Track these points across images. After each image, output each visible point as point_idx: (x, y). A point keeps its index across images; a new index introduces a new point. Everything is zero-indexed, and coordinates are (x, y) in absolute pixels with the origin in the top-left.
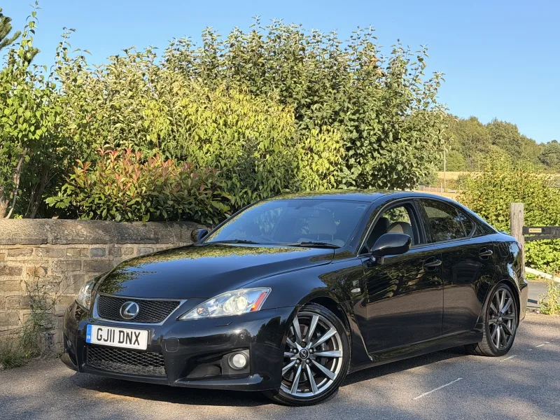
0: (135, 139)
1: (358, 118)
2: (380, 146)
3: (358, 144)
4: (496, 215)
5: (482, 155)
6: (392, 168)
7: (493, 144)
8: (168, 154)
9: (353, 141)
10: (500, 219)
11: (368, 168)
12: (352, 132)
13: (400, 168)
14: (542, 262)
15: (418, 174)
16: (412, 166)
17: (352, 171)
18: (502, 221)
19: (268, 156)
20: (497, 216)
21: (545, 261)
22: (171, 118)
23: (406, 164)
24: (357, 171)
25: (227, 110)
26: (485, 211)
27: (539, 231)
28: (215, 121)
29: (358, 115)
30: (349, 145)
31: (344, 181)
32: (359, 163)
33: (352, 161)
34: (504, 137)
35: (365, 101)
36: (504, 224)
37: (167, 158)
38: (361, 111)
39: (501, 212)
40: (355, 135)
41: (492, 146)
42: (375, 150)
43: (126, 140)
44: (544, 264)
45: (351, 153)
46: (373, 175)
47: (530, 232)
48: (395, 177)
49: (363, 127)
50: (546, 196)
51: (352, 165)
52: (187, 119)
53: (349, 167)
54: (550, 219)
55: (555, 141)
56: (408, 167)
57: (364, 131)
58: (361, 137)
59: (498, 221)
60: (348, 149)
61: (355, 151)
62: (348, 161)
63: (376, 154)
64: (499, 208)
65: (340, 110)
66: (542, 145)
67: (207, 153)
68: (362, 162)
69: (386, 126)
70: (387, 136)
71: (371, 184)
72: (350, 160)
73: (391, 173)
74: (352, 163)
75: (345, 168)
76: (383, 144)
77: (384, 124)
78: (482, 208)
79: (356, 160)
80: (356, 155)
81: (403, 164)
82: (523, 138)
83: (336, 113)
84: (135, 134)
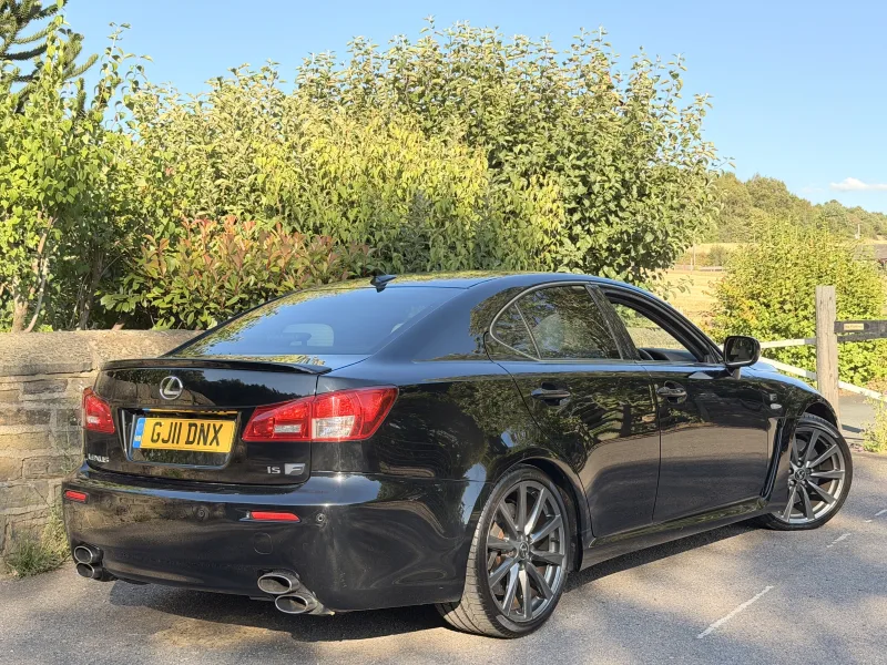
0: (247, 203)
1: (586, 164)
2: (618, 205)
3: (587, 203)
4: (779, 303)
5: (741, 221)
6: (637, 239)
8: (296, 225)
9: (579, 200)
10: (786, 307)
11: (602, 240)
12: (576, 185)
13: (649, 238)
14: (848, 367)
15: (675, 247)
16: (667, 234)
17: (578, 245)
18: (790, 311)
19: (447, 224)
20: (783, 303)
21: (852, 365)
22: (298, 170)
23: (659, 233)
24: (586, 243)
25: (385, 155)
26: (765, 297)
27: (861, 327)
28: (366, 172)
29: (584, 160)
30: (573, 205)
31: (566, 261)
32: (589, 231)
33: (577, 229)
35: (595, 138)
36: (791, 314)
37: (294, 230)
38: (590, 154)
39: (787, 297)
40: (581, 190)
42: (611, 212)
43: (234, 204)
44: (851, 369)
45: (576, 217)
46: (609, 249)
47: (845, 329)
48: (642, 252)
49: (593, 176)
51: (578, 235)
52: (323, 170)
53: (574, 239)
54: (858, 305)
55: (834, 201)
56: (661, 237)
57: (595, 183)
58: (590, 193)
59: (784, 312)
60: (571, 212)
61: (583, 214)
62: (571, 228)
63: (612, 218)
64: (784, 292)
65: (557, 152)
66: (818, 206)
67: (354, 221)
68: (592, 230)
69: (627, 175)
70: (629, 191)
71: (606, 264)
72: (575, 228)
73: (635, 246)
74: (578, 232)
75: (567, 241)
76: (624, 203)
77: (624, 172)
78: (759, 293)
79: (583, 227)
80: (583, 219)
81: (653, 232)
82: (794, 199)
83: (552, 158)
84: (247, 196)
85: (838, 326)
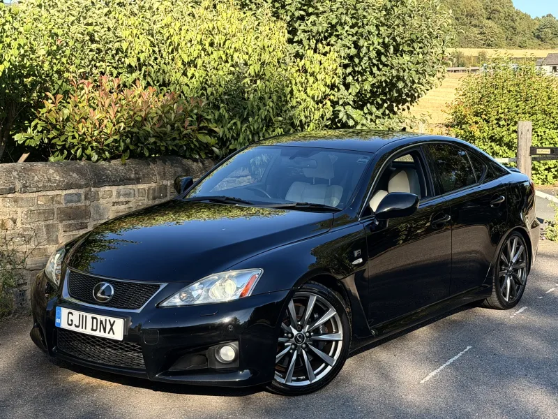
0: (112, 61)
1: (357, 32)
2: (379, 60)
3: (357, 60)
4: (496, 119)
6: (392, 85)
7: (489, 19)
8: (149, 80)
9: (351, 58)
10: (501, 123)
11: (367, 87)
12: (349, 48)
13: (401, 85)
14: (543, 168)
15: (419, 90)
16: (413, 82)
17: (350, 91)
18: (504, 126)
19: (258, 82)
20: (499, 120)
21: (547, 167)
22: (152, 39)
23: (408, 82)
24: (354, 89)
25: (214, 28)
26: (486, 115)
27: (548, 152)
28: (201, 43)
29: (356, 28)
30: (346, 62)
31: (341, 102)
32: (357, 80)
33: (349, 79)
34: (499, 12)
35: (365, 14)
36: (504, 129)
37: (148, 84)
38: (360, 24)
39: (502, 116)
40: (353, 51)
41: (487, 21)
42: (374, 65)
43: (103, 61)
44: (546, 169)
45: (349, 70)
46: (371, 91)
47: (538, 152)
48: (396, 95)
49: (362, 42)
50: (549, 99)
51: (349, 83)
52: (169, 41)
53: (347, 86)
54: (553, 123)
55: (550, 15)
56: (409, 84)
57: (363, 46)
58: (358, 55)
59: (499, 126)
60: (345, 66)
61: (353, 68)
62: (345, 78)
63: (375, 70)
64: (500, 111)
65: (337, 23)
66: (537, 19)
67: (192, 78)
68: (360, 80)
69: (387, 40)
70: (387, 51)
71: (369, 102)
72: (347, 78)
73: (390, 90)
74: (350, 81)
75: (342, 87)
76: (383, 59)
77: (384, 38)
78: (483, 112)
79: (353, 77)
80: (354, 71)
81: (404, 81)
82: (518, 13)
83: (333, 27)
84: (113, 56)
85: (533, 150)
